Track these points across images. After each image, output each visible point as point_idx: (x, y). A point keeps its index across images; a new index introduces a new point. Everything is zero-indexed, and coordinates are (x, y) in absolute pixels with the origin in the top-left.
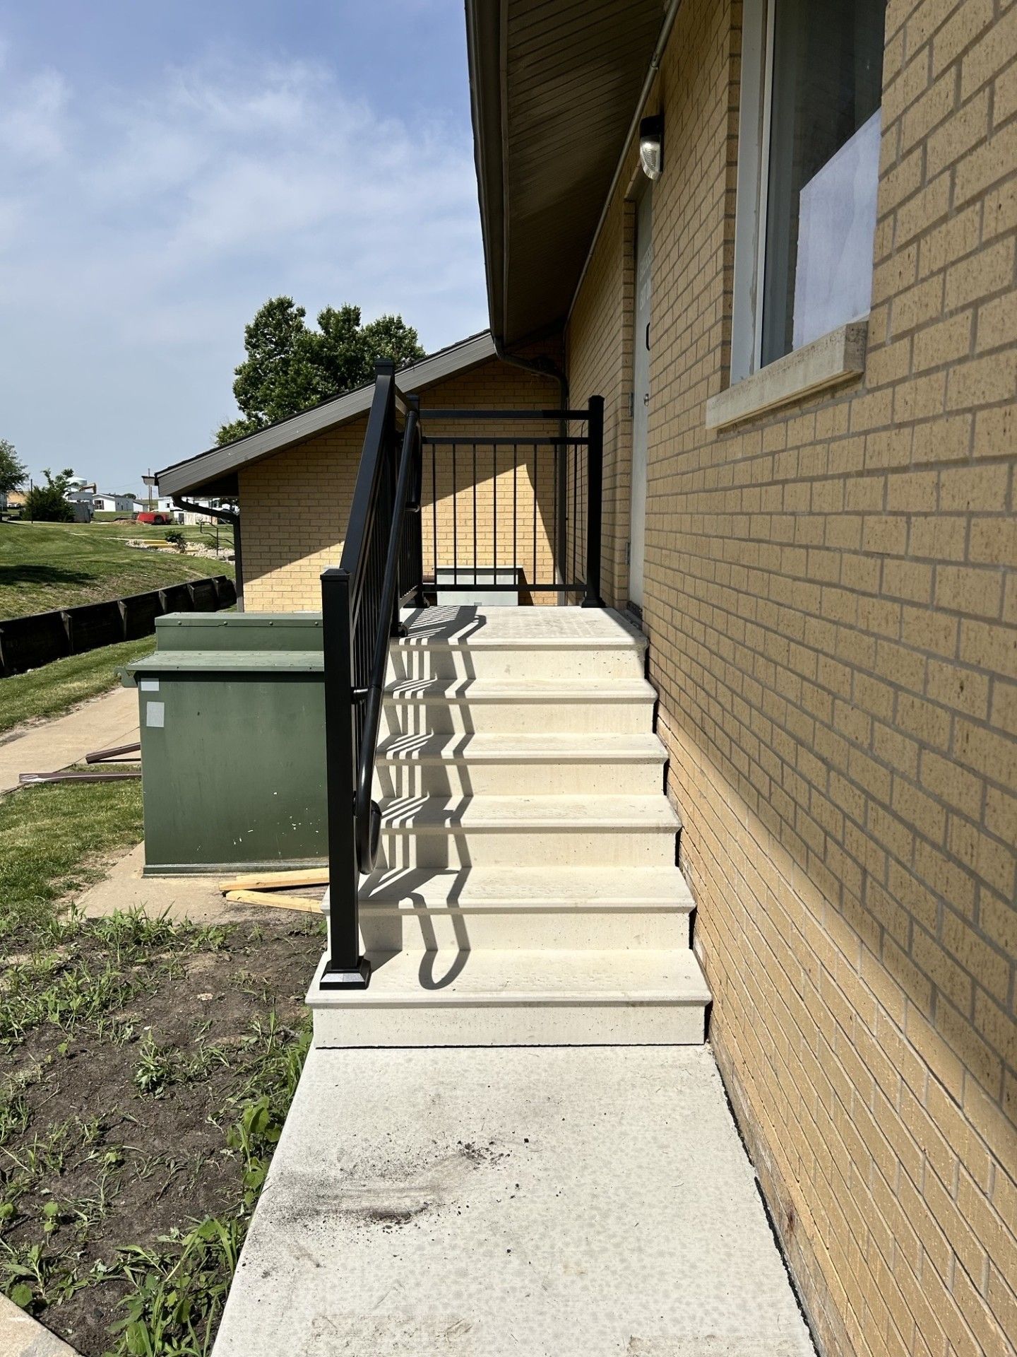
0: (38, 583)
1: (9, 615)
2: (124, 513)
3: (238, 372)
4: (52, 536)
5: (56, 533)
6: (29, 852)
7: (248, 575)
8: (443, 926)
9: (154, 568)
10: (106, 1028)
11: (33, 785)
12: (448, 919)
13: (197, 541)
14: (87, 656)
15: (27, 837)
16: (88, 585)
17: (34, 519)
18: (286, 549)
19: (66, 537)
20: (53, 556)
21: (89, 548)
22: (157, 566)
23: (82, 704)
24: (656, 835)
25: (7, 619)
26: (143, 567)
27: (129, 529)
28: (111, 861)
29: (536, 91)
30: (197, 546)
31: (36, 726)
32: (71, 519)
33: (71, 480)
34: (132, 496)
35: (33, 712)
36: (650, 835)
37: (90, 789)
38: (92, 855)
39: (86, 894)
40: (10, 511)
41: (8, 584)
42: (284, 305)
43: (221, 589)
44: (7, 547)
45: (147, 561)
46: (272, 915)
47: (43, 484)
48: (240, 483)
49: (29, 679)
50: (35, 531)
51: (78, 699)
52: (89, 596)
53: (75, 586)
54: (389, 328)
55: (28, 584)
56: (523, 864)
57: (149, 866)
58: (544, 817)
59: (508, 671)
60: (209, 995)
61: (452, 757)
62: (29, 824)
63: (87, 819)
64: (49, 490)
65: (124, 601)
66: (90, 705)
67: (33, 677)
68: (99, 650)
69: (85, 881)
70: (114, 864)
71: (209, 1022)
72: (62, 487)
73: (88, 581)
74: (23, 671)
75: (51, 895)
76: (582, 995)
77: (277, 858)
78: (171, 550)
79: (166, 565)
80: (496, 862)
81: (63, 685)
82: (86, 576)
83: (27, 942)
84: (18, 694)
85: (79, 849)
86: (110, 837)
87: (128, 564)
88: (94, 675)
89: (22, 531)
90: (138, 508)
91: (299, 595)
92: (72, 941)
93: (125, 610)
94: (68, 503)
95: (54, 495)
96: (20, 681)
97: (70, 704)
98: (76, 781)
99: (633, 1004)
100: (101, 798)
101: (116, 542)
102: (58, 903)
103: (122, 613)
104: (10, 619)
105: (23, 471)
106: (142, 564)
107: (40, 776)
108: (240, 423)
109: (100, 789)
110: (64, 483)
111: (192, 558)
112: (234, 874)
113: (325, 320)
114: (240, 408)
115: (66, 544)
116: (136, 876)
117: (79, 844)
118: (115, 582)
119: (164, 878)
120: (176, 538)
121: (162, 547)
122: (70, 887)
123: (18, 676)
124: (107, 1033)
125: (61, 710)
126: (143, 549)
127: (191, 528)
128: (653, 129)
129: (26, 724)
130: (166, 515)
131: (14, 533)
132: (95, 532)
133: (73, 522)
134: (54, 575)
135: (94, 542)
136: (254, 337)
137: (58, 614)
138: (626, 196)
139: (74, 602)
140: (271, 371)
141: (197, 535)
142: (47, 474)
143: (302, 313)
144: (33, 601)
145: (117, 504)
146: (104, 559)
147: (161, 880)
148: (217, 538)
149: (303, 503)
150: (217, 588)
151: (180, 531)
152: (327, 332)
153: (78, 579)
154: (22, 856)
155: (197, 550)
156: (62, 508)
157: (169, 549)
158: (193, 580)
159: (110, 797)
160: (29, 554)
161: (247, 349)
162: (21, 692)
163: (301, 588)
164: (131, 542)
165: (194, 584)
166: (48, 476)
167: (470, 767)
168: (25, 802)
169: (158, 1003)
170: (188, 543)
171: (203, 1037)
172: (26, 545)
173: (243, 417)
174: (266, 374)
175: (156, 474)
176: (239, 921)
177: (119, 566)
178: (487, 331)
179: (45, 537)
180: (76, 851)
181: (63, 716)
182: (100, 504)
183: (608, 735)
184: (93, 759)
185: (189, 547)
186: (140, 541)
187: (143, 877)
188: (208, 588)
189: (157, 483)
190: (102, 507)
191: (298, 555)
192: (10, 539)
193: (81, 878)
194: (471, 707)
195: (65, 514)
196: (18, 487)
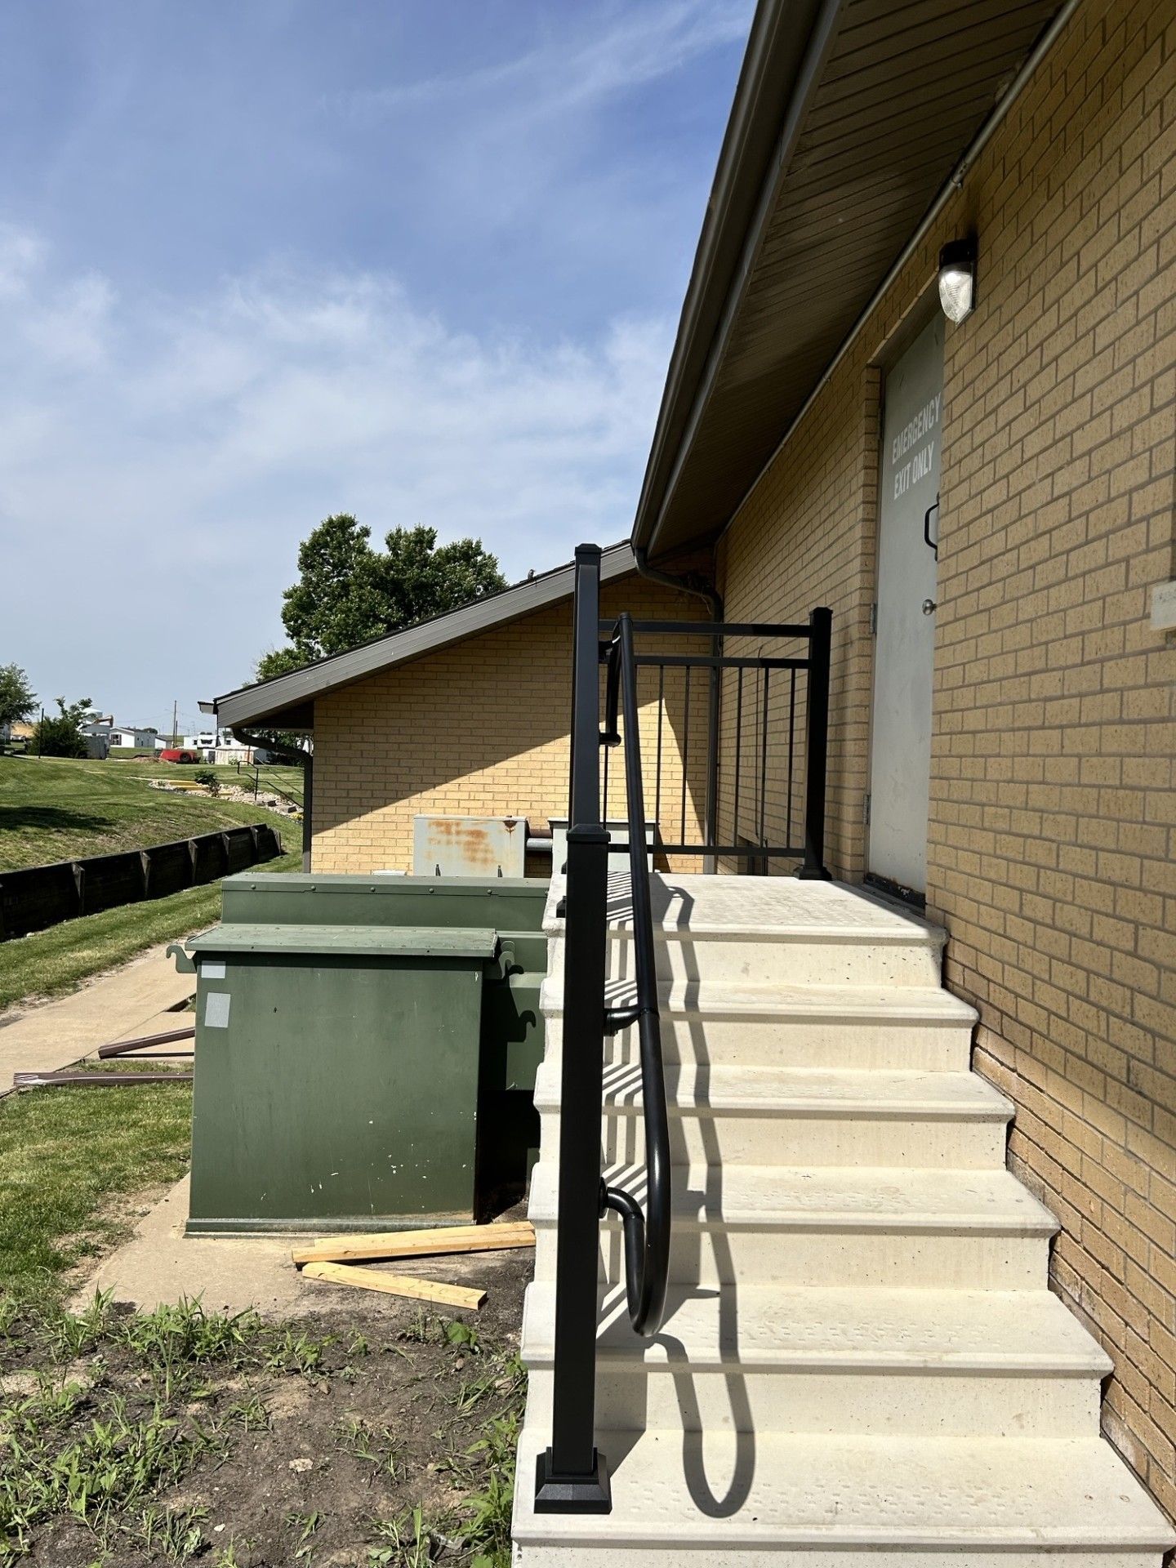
0: (47, 828)
1: (9, 866)
2: (143, 750)
3: (288, 596)
4: (63, 774)
5: (68, 770)
6: (28, 1192)
7: (319, 825)
8: (711, 1392)
9: (183, 814)
10: (157, 1527)
11: (30, 1089)
12: (719, 1381)
13: (232, 783)
14: (100, 918)
15: (24, 1169)
16: (104, 831)
17: (42, 753)
18: (368, 794)
19: (80, 774)
20: (64, 797)
21: (106, 788)
22: (187, 810)
23: (92, 979)
24: (1019, 1240)
25: (7, 871)
26: (170, 812)
27: (152, 767)
28: (139, 1209)
29: (809, 205)
30: (232, 789)
31: (36, 1007)
32: (84, 755)
33: (88, 711)
34: (154, 731)
35: (32, 989)
36: (1011, 1241)
37: (104, 1095)
38: (114, 1199)
39: (108, 1262)
40: (13, 745)
41: (10, 828)
42: (345, 523)
43: (261, 840)
44: (10, 785)
45: (174, 805)
46: (367, 1303)
47: (54, 714)
48: (316, 713)
49: (28, 945)
50: (44, 768)
51: (88, 972)
52: (106, 846)
53: (89, 833)
54: (467, 554)
55: (35, 830)
56: (814, 1282)
57: (194, 1221)
58: (846, 1209)
59: (745, 970)
60: (308, 1461)
61: (693, 1105)
62: (26, 1147)
63: (105, 1141)
64: (61, 721)
65: (146, 852)
66: (104, 980)
67: (35, 943)
68: (114, 910)
69: (107, 1240)
70: (144, 1214)
71: (313, 1519)
72: (76, 720)
73: (105, 828)
74: (21, 935)
75: (59, 1264)
76: (968, 1534)
77: (368, 1213)
78: (201, 793)
79: (197, 811)
80: (774, 1278)
81: (69, 954)
82: (103, 821)
83: (28, 1350)
84: (15, 964)
85: (96, 1189)
86: (137, 1171)
87: (152, 808)
88: (108, 942)
89: (29, 767)
90: (160, 744)
91: (381, 850)
92: (94, 1350)
93: (149, 863)
94: (82, 737)
95: (66, 727)
96: (18, 947)
97: (78, 978)
98: (86, 1084)
99: (1049, 1549)
100: (119, 1110)
101: (138, 782)
102: (69, 1277)
103: (145, 866)
104: (11, 871)
105: (33, 699)
106: (169, 808)
107: (41, 1076)
108: (288, 652)
109: (117, 1096)
110: (81, 713)
111: (227, 802)
112: (310, 1235)
113: (393, 541)
114: (288, 635)
115: (80, 783)
116: (175, 1235)
117: (94, 1182)
118: (136, 829)
119: (215, 1238)
120: (208, 779)
121: (191, 789)
122: (86, 1250)
123: (16, 941)
124: (158, 1536)
125: (68, 986)
126: (169, 791)
127: (223, 768)
128: (961, 254)
129: (22, 1004)
130: (194, 753)
131: (20, 769)
132: (113, 770)
133: (86, 758)
134: (64, 819)
135: (111, 782)
136: (311, 556)
137: (70, 865)
138: (870, 361)
139: (87, 852)
140: (326, 595)
141: (234, 775)
142: (61, 703)
143: (366, 532)
144: (38, 849)
145: (137, 739)
146: (124, 801)
147: (209, 1241)
148: (257, 780)
149: (392, 739)
150: (256, 839)
151: (212, 771)
152: (395, 554)
153: (92, 824)
154: (19, 1199)
155: (233, 793)
156: (75, 742)
157: (200, 791)
158: (228, 829)
159: (131, 1108)
160: (36, 794)
161: (300, 569)
162: (19, 961)
163: (383, 842)
164: (155, 783)
165: (229, 833)
166: (61, 705)
167: (717, 1121)
168: (22, 1114)
169: (229, 1475)
170: (222, 785)
171: (307, 1548)
172: (33, 783)
173: (291, 644)
174: (320, 599)
175: (215, 700)
176: (324, 1311)
177: (142, 810)
178: (626, 542)
179: (55, 775)
180: (92, 1194)
181: (69, 994)
182: (117, 739)
183: (909, 1073)
184: (106, 1054)
185: (223, 791)
186: (164, 781)
187: (186, 1236)
188: (246, 838)
189: (216, 712)
190: (119, 743)
191: (381, 802)
192: (14, 776)
193: (99, 1237)
194: (705, 1025)
195: (77, 749)
196: (26, 716)
